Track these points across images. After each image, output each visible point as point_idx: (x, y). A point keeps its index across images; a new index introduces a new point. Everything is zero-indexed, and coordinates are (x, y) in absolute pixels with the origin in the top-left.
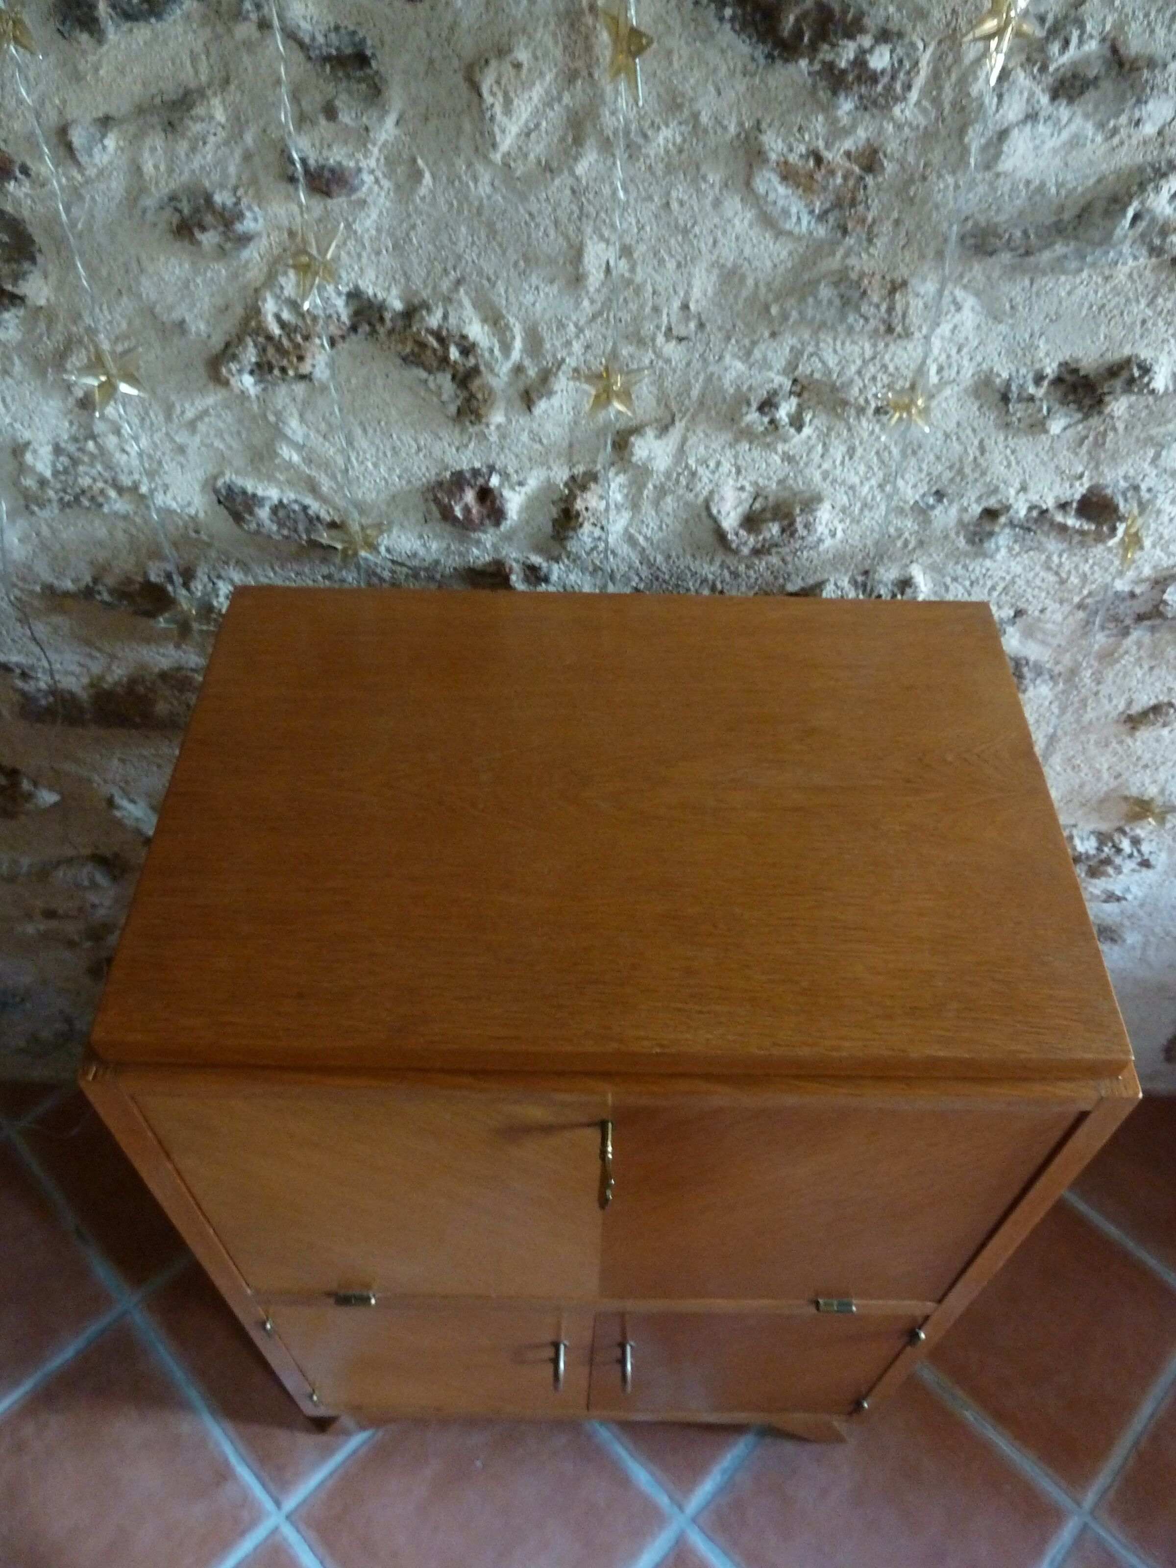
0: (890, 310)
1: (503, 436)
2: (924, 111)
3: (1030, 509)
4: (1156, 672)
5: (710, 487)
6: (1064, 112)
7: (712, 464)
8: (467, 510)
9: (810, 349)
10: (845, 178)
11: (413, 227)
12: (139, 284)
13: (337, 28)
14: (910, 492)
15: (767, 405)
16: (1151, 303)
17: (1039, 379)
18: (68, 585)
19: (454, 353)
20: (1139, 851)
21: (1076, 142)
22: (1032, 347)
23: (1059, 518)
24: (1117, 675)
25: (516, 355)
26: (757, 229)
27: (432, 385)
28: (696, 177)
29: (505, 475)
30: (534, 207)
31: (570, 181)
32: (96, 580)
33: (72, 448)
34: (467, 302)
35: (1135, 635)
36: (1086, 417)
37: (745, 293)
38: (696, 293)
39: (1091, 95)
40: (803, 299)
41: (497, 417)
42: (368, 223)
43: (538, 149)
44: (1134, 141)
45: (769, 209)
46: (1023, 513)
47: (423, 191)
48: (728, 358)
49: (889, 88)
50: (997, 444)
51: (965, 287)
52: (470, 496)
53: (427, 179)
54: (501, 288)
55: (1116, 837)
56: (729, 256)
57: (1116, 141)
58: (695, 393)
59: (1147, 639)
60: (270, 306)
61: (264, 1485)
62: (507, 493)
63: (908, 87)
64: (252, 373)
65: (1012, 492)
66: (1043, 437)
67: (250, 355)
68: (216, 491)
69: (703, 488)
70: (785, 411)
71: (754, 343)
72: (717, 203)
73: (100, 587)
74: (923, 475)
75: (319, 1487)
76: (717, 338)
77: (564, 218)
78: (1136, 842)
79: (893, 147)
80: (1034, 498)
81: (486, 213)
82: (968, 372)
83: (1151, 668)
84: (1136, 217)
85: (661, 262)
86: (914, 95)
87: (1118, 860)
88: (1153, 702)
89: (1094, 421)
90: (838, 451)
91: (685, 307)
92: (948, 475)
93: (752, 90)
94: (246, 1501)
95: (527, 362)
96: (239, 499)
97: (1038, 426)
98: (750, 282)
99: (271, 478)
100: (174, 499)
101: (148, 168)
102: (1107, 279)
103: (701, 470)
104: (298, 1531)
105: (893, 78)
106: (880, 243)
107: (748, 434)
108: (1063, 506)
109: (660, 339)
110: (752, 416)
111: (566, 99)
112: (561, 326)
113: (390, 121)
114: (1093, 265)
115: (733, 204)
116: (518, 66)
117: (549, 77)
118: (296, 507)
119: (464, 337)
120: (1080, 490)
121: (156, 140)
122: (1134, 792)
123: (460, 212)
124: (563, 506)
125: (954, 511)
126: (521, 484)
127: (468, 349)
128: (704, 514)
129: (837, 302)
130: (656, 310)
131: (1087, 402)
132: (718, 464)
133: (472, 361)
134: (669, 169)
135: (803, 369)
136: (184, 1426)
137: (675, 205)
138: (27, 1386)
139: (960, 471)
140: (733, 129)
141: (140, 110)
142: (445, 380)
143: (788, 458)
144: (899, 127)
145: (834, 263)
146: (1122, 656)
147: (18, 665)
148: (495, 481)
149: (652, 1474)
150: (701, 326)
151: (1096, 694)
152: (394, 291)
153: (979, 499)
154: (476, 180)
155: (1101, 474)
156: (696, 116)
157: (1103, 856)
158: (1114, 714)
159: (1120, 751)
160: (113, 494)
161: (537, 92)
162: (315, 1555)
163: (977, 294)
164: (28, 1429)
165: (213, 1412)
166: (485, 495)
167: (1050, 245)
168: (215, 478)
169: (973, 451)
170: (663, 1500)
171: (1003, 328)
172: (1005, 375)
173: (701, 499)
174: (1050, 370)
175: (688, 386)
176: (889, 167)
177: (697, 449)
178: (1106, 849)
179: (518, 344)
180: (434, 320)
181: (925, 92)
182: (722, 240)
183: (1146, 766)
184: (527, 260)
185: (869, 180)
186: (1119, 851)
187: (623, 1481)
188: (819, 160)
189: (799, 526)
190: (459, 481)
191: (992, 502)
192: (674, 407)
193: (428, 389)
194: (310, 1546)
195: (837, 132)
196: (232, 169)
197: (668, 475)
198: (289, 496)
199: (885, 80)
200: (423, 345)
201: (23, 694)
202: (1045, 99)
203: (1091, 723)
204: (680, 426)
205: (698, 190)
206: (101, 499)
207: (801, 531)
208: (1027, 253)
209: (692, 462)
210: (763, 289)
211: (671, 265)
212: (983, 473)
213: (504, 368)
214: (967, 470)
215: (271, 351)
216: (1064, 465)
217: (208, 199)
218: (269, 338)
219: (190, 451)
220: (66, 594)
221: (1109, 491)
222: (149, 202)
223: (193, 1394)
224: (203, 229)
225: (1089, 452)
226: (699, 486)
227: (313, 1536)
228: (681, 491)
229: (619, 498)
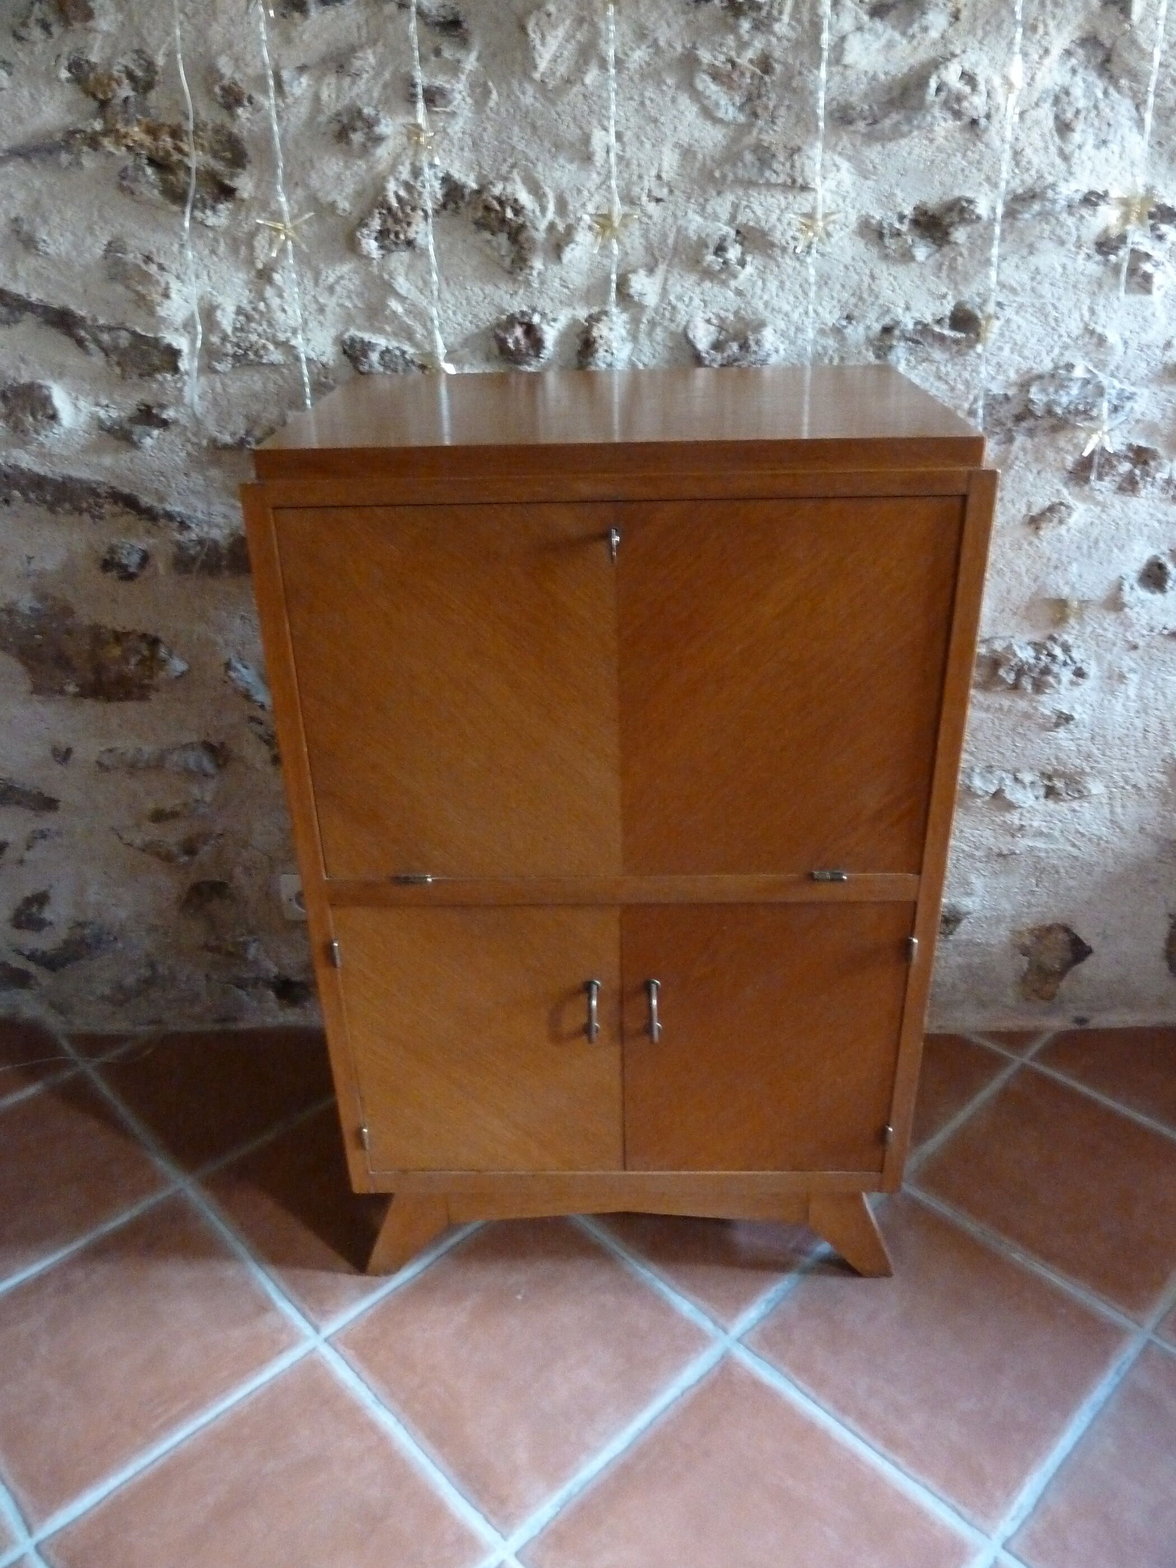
0: (793, 166)
1: (542, 283)
2: (793, 28)
3: (917, 323)
4: (1043, 474)
5: (687, 318)
6: (879, 25)
7: (686, 299)
8: (517, 341)
9: (744, 203)
10: (752, 78)
11: (485, 129)
12: (309, 176)
13: (444, 6)
14: (828, 316)
15: (720, 249)
16: (964, 156)
17: (901, 218)
18: (227, 439)
19: (509, 214)
20: (1071, 658)
21: (890, 45)
22: (891, 196)
23: (937, 329)
24: (1013, 481)
25: (550, 214)
26: (701, 119)
27: (494, 243)
28: (660, 83)
29: (543, 315)
30: (559, 109)
31: (582, 89)
32: (248, 433)
33: (248, 308)
34: (518, 179)
35: (1020, 440)
36: (940, 246)
37: (697, 165)
38: (666, 166)
39: (893, 13)
40: (734, 165)
41: (538, 264)
42: (457, 128)
43: (562, 70)
44: (927, 42)
45: (706, 102)
46: (910, 326)
47: (492, 104)
48: (690, 213)
49: (769, 13)
50: (882, 270)
51: (840, 154)
52: (519, 331)
53: (494, 95)
54: (540, 167)
55: (1049, 644)
56: (685, 139)
57: (915, 43)
58: (671, 241)
59: (1029, 444)
60: (392, 186)
61: (304, 1315)
62: (545, 327)
63: (781, 13)
64: (376, 239)
65: (900, 311)
66: (913, 265)
67: (376, 224)
68: (343, 343)
69: (682, 318)
70: (733, 253)
71: (706, 200)
72: (674, 100)
73: (250, 439)
74: (835, 302)
75: (361, 1314)
76: (681, 198)
77: (579, 117)
78: (1066, 649)
79: (777, 54)
80: (917, 315)
81: (531, 115)
82: (853, 218)
83: (1039, 473)
84: (939, 90)
85: (642, 143)
86: (786, 18)
87: (1055, 668)
88: (1048, 504)
89: (946, 249)
90: (773, 285)
91: (659, 177)
92: (853, 300)
93: (689, 23)
94: (285, 1326)
95: (558, 221)
96: (358, 348)
97: (907, 256)
98: (700, 156)
99: (381, 331)
100: (313, 350)
101: (324, 95)
102: (931, 141)
103: (680, 305)
104: (336, 1350)
105: (771, 7)
106: (780, 122)
107: (708, 274)
108: (939, 322)
109: (644, 198)
110: (710, 258)
111: (579, 36)
112: (579, 191)
113: (473, 56)
114: (919, 127)
115: (684, 101)
116: (549, 15)
117: (568, 22)
118: (398, 353)
119: (516, 200)
120: (947, 308)
121: (331, 79)
122: (1052, 594)
123: (514, 117)
124: (584, 336)
125: (861, 329)
126: (554, 320)
127: (518, 210)
128: (684, 341)
129: (757, 164)
130: (640, 177)
131: (939, 235)
132: (691, 298)
133: (521, 220)
134: (643, 77)
135: (741, 219)
136: (230, 1271)
137: (648, 102)
138: (80, 1243)
139: (861, 298)
140: (679, 49)
141: (323, 61)
142: (503, 238)
143: (739, 293)
144: (779, 39)
145: (750, 139)
146: (1013, 463)
147: (179, 514)
148: (536, 319)
149: (696, 1305)
150: (671, 192)
152: (472, 177)
153: (877, 320)
154: (524, 93)
155: (960, 293)
156: (655, 41)
157: (1042, 664)
158: (1020, 517)
159: (1031, 552)
160: (271, 347)
161: (561, 32)
162: (353, 1370)
163: (849, 159)
164: (78, 1274)
165: (259, 1261)
166: (530, 330)
167: (886, 115)
168: (342, 334)
169: (867, 280)
170: (707, 1325)
171: (870, 183)
172: (878, 218)
173: (681, 328)
174: (908, 211)
175: (664, 236)
176: (778, 68)
177: (676, 289)
178: (1043, 657)
179: (551, 207)
180: (497, 190)
181: (792, 17)
182: (680, 128)
183: (1056, 567)
184: (556, 146)
185: (767, 78)
186: (1053, 657)
187: (667, 1310)
188: (734, 64)
189: (752, 343)
190: (512, 321)
191: (887, 320)
192: (657, 253)
193: (493, 248)
194: (347, 1363)
195: (742, 45)
196: (376, 94)
197: (656, 311)
198: (393, 344)
199: (766, 8)
200: (488, 208)
201: (179, 545)
202: (866, 18)
203: (1003, 527)
204: (662, 267)
205: (662, 91)
206: (262, 352)
207: (754, 347)
208: (875, 122)
209: (672, 298)
210: (708, 159)
211: (648, 145)
212: (877, 297)
213: (543, 225)
214: (865, 296)
215: (390, 221)
216: (932, 287)
217: (360, 112)
218: (390, 209)
219: (328, 310)
220: (226, 447)
221: (969, 307)
222: (322, 118)
223: (240, 1249)
224: (355, 130)
225: (948, 276)
226: (679, 317)
227: (350, 1353)
228: (666, 323)
229: (624, 332)
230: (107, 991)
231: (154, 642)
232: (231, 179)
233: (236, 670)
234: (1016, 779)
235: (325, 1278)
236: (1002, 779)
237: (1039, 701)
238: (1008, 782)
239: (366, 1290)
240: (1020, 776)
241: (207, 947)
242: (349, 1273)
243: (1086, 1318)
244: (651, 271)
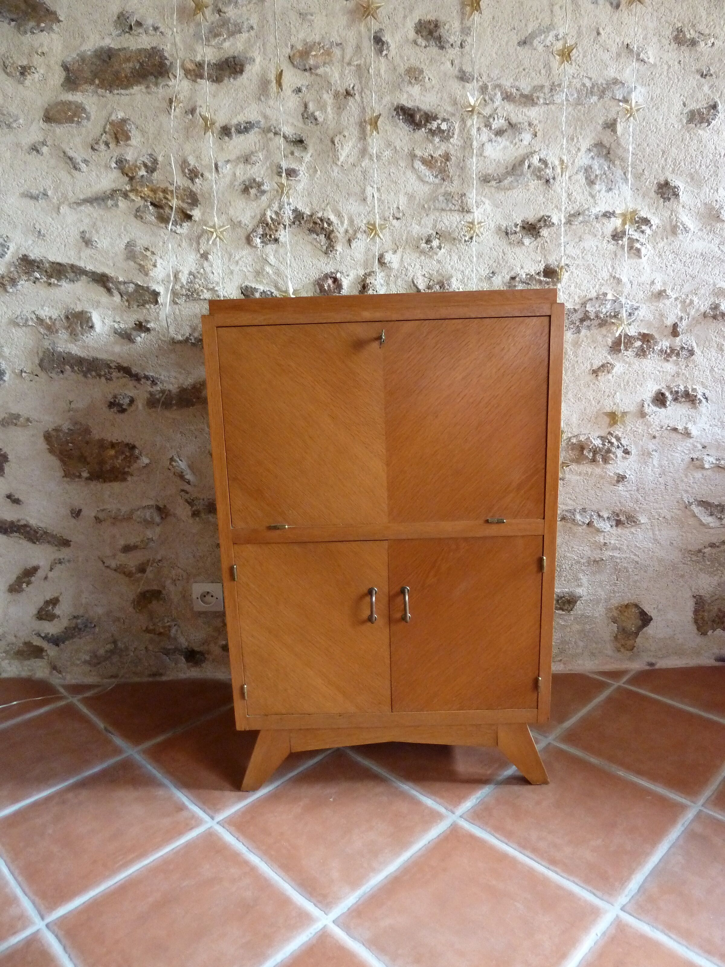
0: (462, 202)
1: (341, 258)
2: (460, 141)
3: (527, 275)
4: (597, 349)
5: (413, 274)
6: (499, 139)
7: (413, 266)
8: (329, 286)
9: (439, 219)
10: (441, 163)
11: (314, 188)
12: (229, 210)
13: (295, 134)
14: (483, 272)
15: (428, 241)
16: (544, 196)
17: (516, 225)
18: (180, 338)
19: (326, 225)
20: (621, 444)
21: (505, 148)
22: (510, 215)
23: (537, 277)
24: (582, 352)
25: (345, 226)
26: (417, 182)
27: (318, 240)
28: (397, 164)
29: (342, 273)
30: (350, 177)
31: (361, 169)
32: (190, 335)
33: (195, 272)
34: (330, 210)
35: (584, 332)
36: (536, 238)
37: (416, 203)
38: (401, 203)
39: (506, 134)
40: (434, 201)
41: (339, 247)
42: (301, 187)
43: (351, 160)
44: (522, 146)
45: (419, 174)
46: (524, 276)
47: (317, 176)
48: (413, 224)
49: (448, 134)
50: (508, 250)
51: (485, 197)
52: (330, 281)
53: (319, 172)
54: (340, 204)
55: (609, 437)
56: (410, 190)
57: (517, 146)
58: (404, 238)
59: (588, 333)
60: (269, 213)
61: (204, 811)
62: (343, 279)
63: (454, 134)
64: (260, 238)
65: (519, 269)
66: (524, 247)
67: (260, 231)
68: (241, 288)
69: (411, 274)
70: (435, 243)
71: (421, 219)
72: (404, 173)
73: (192, 337)
74: (486, 265)
75: (239, 810)
76: (409, 219)
77: (359, 181)
78: (618, 439)
79: (452, 152)
80: (527, 271)
81: (336, 181)
82: (492, 225)
83: (595, 348)
84: (529, 167)
85: (389, 193)
86: (456, 136)
87: (613, 450)
88: (601, 364)
89: (539, 239)
90: (455, 258)
91: (398, 208)
92: (495, 265)
93: (410, 139)
94: (194, 817)
95: (349, 229)
96: (249, 290)
97: (521, 243)
98: (417, 198)
99: (261, 282)
100: (226, 292)
101: (238, 174)
102: (528, 190)
103: (409, 268)
104: (223, 827)
105: (449, 131)
106: (455, 182)
107: (423, 252)
108: (538, 274)
109: (391, 218)
110: (423, 245)
111: (359, 145)
112: (360, 215)
113: (309, 155)
114: (521, 183)
115: (409, 173)
116: (345, 136)
117: (354, 140)
118: (269, 293)
119: (329, 219)
120: (542, 267)
121: (241, 166)
122: (608, 410)
123: (328, 182)
124: (363, 283)
125: (500, 278)
126: (348, 276)
127: (330, 224)
128: (412, 285)
129: (445, 201)
130: (389, 208)
131: (535, 233)
132: (415, 265)
133: (331, 228)
134: (389, 163)
135: (439, 227)
136: (160, 792)
137: (392, 174)
138: (71, 781)
139: (498, 263)
140: (406, 150)
141: (238, 158)
142: (322, 237)
143: (439, 262)
144: (453, 146)
145: (442, 190)
146: (581, 343)
147: (152, 377)
148: (338, 275)
149: (435, 801)
150: (404, 215)
151: (577, 362)
152: (307, 209)
153: (507, 274)
154: (333, 171)
155: (547, 260)
156: (395, 147)
157: (606, 447)
158: (587, 370)
159: (595, 388)
160: (205, 291)
161: (350, 144)
163: (489, 200)
164: (70, 795)
165: (176, 786)
166: (335, 280)
167: (506, 178)
168: (241, 284)
169: (501, 254)
170: (442, 810)
171: (500, 210)
172: (505, 225)
173: (410, 279)
174: (519, 222)
175: (402, 235)
176: (453, 158)
177: (407, 260)
178: (606, 444)
179: (346, 222)
180: (320, 215)
181: (458, 136)
182: (407, 186)
183: (609, 396)
184: (348, 194)
185: (448, 163)
186: (612, 444)
187: (419, 803)
188: (432, 157)
189: (446, 285)
190: (326, 276)
191: (512, 274)
192: (398, 243)
193: (317, 241)
194: (230, 833)
195: (436, 149)
196: (262, 172)
197: (398, 271)
198: (267, 289)
199: (446, 132)
200: (315, 223)
201: (151, 394)
202: (493, 136)
203: (579, 375)
204: (400, 250)
205: (398, 169)
206: (200, 293)
207: (447, 287)
208: (500, 182)
209: (406, 264)
210: (422, 201)
211: (392, 194)
212: (507, 263)
213: (342, 230)
214: (501, 262)
215: (267, 229)
216: (534, 258)
217: (254, 180)
218: (267, 224)
219: (234, 273)
220: (180, 342)
221: (552, 266)
222: (237, 183)
223: (166, 782)
224: (252, 188)
225: (541, 252)
226: (409, 274)
227: (233, 829)
228: (403, 276)
229: (382, 282)
230: (88, 658)
231: (133, 447)
232: (191, 211)
233: (176, 461)
234: (599, 516)
235: (217, 793)
236: (592, 516)
237: (606, 468)
238: (594, 517)
239: (240, 799)
240: (601, 514)
241: (147, 631)
242: (231, 791)
243: (663, 800)
244: (395, 252)
